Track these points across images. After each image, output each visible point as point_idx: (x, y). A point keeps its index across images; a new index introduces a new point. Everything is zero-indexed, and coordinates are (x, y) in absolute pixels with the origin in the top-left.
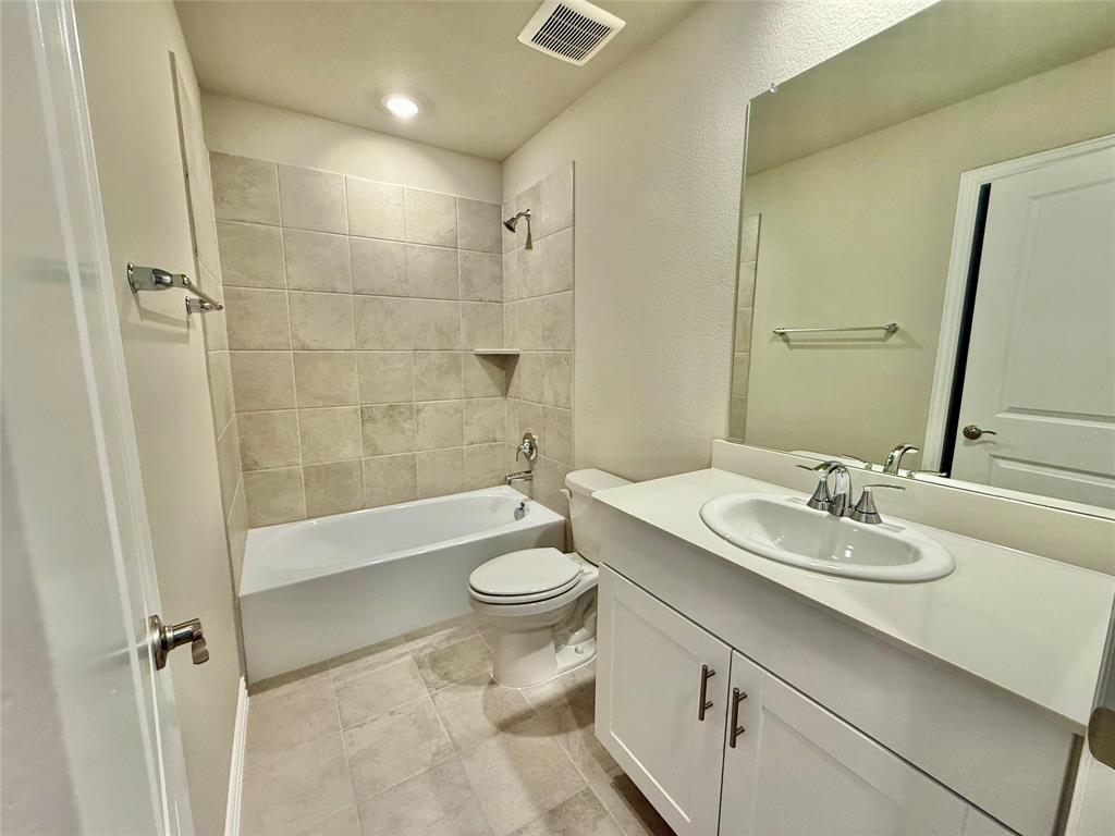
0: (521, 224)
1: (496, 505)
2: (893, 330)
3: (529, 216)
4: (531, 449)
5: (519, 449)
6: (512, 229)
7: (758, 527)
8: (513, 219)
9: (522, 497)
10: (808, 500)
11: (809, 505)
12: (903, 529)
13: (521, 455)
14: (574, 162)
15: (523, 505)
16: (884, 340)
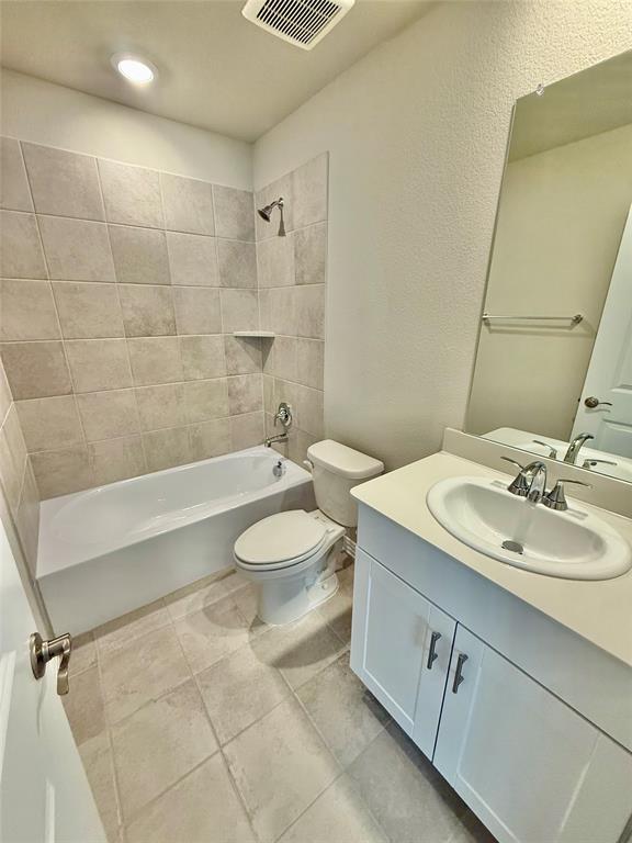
0: (274, 215)
1: (257, 461)
2: (578, 320)
3: (282, 205)
4: (287, 416)
5: (276, 417)
6: (266, 218)
7: (466, 504)
8: (267, 208)
9: (279, 457)
10: (509, 484)
11: (510, 489)
12: (586, 515)
13: (278, 421)
14: (328, 153)
15: (280, 464)
16: (570, 328)
